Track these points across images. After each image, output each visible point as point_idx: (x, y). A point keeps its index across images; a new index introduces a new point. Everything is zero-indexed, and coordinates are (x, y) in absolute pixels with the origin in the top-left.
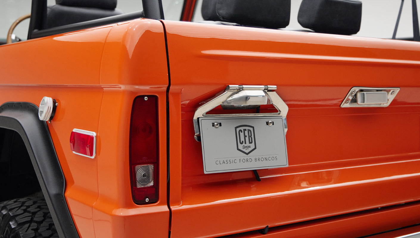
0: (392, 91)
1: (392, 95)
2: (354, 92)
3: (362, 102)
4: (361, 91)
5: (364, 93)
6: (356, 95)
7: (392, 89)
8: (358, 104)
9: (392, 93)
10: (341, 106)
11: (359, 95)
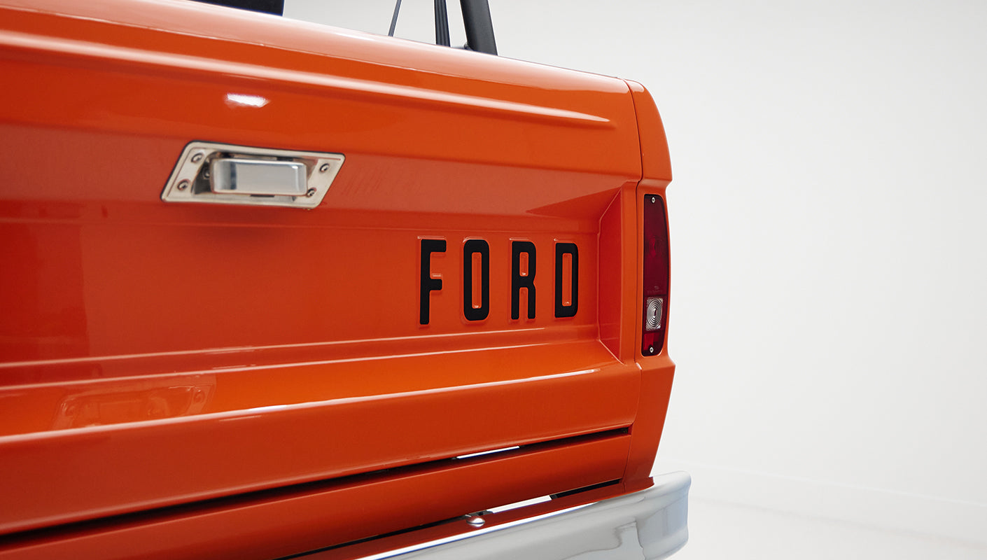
0: (320, 162)
1: (324, 174)
2: (199, 157)
3: (225, 188)
4: (226, 155)
5: (232, 165)
6: (206, 168)
7: (322, 158)
8: (216, 193)
9: (323, 169)
10: (164, 197)
11: (218, 169)
